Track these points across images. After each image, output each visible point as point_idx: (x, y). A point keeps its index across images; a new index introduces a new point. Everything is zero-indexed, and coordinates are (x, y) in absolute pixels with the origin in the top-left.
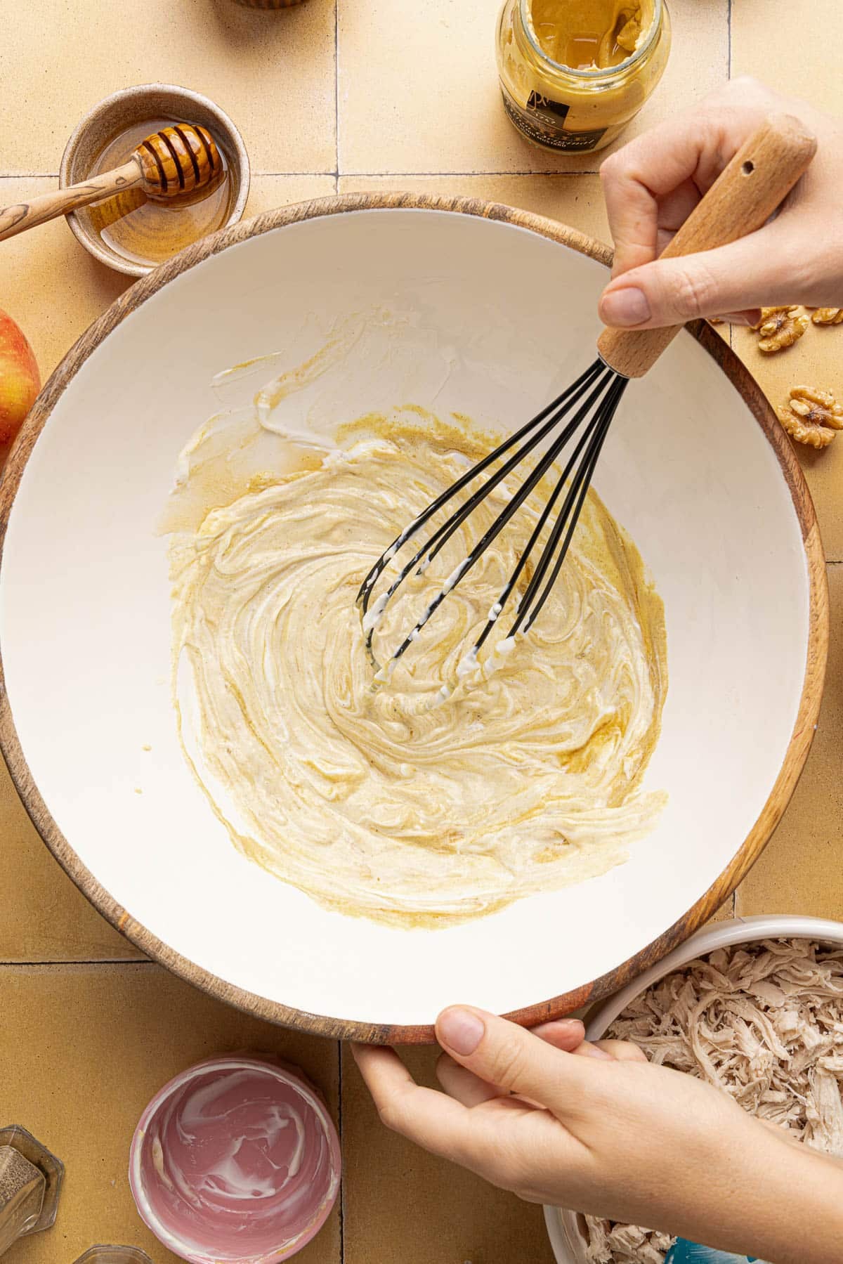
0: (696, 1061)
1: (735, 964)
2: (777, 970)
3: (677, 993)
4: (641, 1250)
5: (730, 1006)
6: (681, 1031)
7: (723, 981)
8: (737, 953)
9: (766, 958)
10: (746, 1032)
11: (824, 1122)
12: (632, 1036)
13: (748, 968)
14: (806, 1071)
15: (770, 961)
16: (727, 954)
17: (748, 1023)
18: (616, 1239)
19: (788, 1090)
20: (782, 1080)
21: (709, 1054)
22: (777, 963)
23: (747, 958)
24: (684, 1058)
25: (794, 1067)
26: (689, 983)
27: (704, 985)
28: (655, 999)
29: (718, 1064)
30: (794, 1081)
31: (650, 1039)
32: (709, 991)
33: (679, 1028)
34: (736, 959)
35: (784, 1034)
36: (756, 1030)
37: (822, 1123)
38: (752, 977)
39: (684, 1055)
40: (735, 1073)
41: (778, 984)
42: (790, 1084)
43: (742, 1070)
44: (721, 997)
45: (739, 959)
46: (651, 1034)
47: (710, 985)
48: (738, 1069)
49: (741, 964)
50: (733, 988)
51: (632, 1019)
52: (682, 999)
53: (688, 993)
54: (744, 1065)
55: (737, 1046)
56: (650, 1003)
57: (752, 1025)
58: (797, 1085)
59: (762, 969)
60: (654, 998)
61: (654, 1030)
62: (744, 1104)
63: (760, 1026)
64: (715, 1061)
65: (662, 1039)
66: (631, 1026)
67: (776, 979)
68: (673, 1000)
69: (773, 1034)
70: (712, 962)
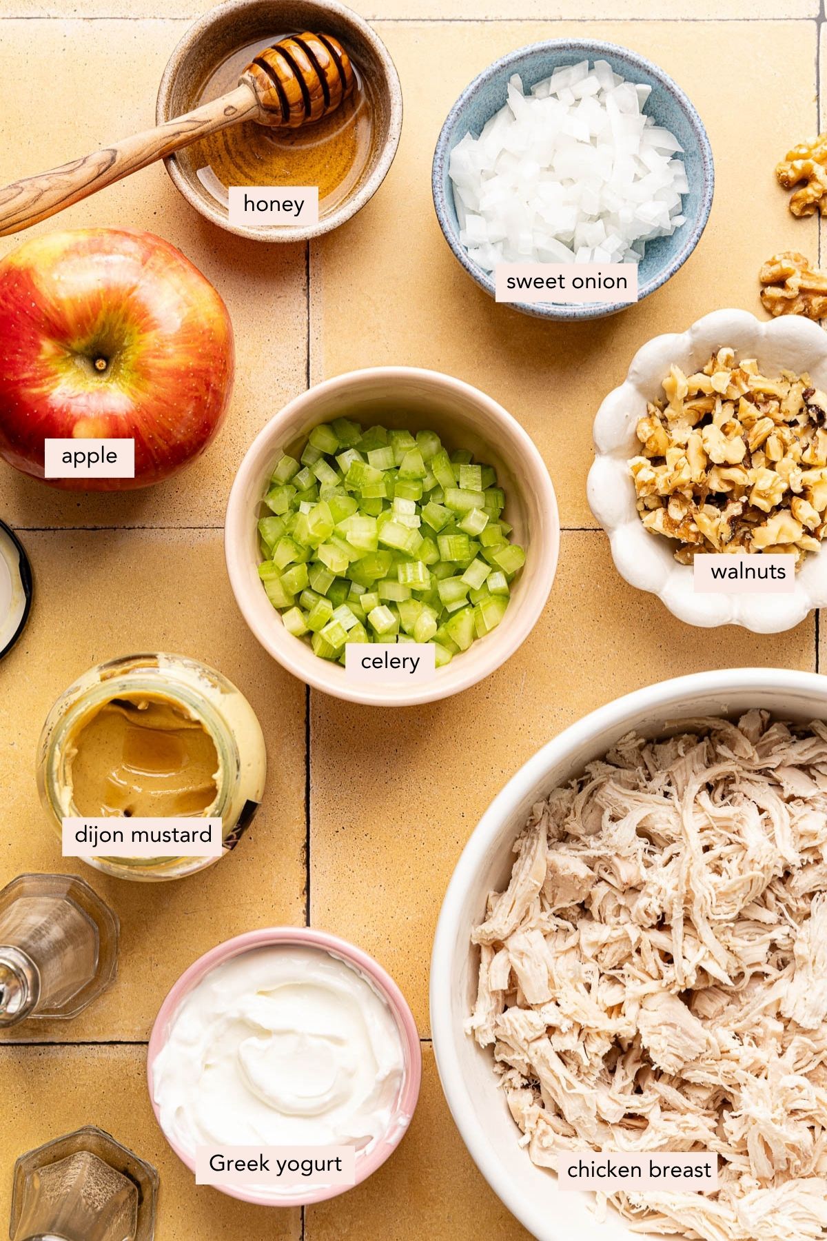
0: (682, 832)
1: (769, 736)
2: (819, 760)
3: (685, 752)
4: (535, 1045)
5: (745, 787)
6: (675, 793)
7: (748, 750)
8: (776, 724)
9: (809, 742)
10: (755, 819)
11: (814, 961)
12: (611, 782)
13: (783, 745)
14: (812, 895)
15: (813, 746)
16: (763, 722)
17: (761, 811)
18: (509, 1021)
19: (782, 915)
20: (777, 899)
21: (702, 830)
22: (822, 750)
23: (787, 735)
24: (668, 826)
25: (798, 884)
26: (704, 744)
27: (722, 750)
28: (654, 754)
29: (706, 849)
30: (792, 903)
31: (635, 793)
32: (726, 759)
33: (672, 789)
34: (773, 730)
35: (802, 836)
36: (768, 822)
37: (810, 964)
38: (784, 757)
39: (669, 822)
40: (724, 864)
41: (813, 778)
42: (788, 907)
43: (735, 863)
44: (738, 772)
45: (775, 731)
46: (635, 788)
47: (730, 752)
48: (729, 861)
49: (776, 737)
50: (758, 763)
51: (617, 766)
52: (689, 757)
53: (698, 754)
54: (740, 858)
55: (738, 832)
56: (646, 754)
57: (765, 813)
58: (794, 909)
59: (800, 752)
60: (653, 752)
61: (641, 785)
62: (723, 903)
63: (775, 817)
64: (706, 843)
65: (649, 797)
66: (614, 773)
67: (813, 772)
68: (679, 756)
69: (788, 831)
70: (741, 725)
